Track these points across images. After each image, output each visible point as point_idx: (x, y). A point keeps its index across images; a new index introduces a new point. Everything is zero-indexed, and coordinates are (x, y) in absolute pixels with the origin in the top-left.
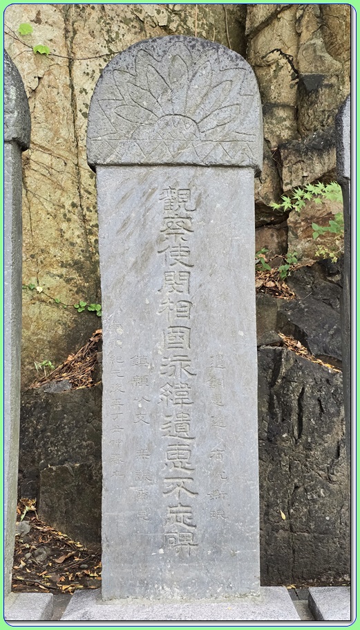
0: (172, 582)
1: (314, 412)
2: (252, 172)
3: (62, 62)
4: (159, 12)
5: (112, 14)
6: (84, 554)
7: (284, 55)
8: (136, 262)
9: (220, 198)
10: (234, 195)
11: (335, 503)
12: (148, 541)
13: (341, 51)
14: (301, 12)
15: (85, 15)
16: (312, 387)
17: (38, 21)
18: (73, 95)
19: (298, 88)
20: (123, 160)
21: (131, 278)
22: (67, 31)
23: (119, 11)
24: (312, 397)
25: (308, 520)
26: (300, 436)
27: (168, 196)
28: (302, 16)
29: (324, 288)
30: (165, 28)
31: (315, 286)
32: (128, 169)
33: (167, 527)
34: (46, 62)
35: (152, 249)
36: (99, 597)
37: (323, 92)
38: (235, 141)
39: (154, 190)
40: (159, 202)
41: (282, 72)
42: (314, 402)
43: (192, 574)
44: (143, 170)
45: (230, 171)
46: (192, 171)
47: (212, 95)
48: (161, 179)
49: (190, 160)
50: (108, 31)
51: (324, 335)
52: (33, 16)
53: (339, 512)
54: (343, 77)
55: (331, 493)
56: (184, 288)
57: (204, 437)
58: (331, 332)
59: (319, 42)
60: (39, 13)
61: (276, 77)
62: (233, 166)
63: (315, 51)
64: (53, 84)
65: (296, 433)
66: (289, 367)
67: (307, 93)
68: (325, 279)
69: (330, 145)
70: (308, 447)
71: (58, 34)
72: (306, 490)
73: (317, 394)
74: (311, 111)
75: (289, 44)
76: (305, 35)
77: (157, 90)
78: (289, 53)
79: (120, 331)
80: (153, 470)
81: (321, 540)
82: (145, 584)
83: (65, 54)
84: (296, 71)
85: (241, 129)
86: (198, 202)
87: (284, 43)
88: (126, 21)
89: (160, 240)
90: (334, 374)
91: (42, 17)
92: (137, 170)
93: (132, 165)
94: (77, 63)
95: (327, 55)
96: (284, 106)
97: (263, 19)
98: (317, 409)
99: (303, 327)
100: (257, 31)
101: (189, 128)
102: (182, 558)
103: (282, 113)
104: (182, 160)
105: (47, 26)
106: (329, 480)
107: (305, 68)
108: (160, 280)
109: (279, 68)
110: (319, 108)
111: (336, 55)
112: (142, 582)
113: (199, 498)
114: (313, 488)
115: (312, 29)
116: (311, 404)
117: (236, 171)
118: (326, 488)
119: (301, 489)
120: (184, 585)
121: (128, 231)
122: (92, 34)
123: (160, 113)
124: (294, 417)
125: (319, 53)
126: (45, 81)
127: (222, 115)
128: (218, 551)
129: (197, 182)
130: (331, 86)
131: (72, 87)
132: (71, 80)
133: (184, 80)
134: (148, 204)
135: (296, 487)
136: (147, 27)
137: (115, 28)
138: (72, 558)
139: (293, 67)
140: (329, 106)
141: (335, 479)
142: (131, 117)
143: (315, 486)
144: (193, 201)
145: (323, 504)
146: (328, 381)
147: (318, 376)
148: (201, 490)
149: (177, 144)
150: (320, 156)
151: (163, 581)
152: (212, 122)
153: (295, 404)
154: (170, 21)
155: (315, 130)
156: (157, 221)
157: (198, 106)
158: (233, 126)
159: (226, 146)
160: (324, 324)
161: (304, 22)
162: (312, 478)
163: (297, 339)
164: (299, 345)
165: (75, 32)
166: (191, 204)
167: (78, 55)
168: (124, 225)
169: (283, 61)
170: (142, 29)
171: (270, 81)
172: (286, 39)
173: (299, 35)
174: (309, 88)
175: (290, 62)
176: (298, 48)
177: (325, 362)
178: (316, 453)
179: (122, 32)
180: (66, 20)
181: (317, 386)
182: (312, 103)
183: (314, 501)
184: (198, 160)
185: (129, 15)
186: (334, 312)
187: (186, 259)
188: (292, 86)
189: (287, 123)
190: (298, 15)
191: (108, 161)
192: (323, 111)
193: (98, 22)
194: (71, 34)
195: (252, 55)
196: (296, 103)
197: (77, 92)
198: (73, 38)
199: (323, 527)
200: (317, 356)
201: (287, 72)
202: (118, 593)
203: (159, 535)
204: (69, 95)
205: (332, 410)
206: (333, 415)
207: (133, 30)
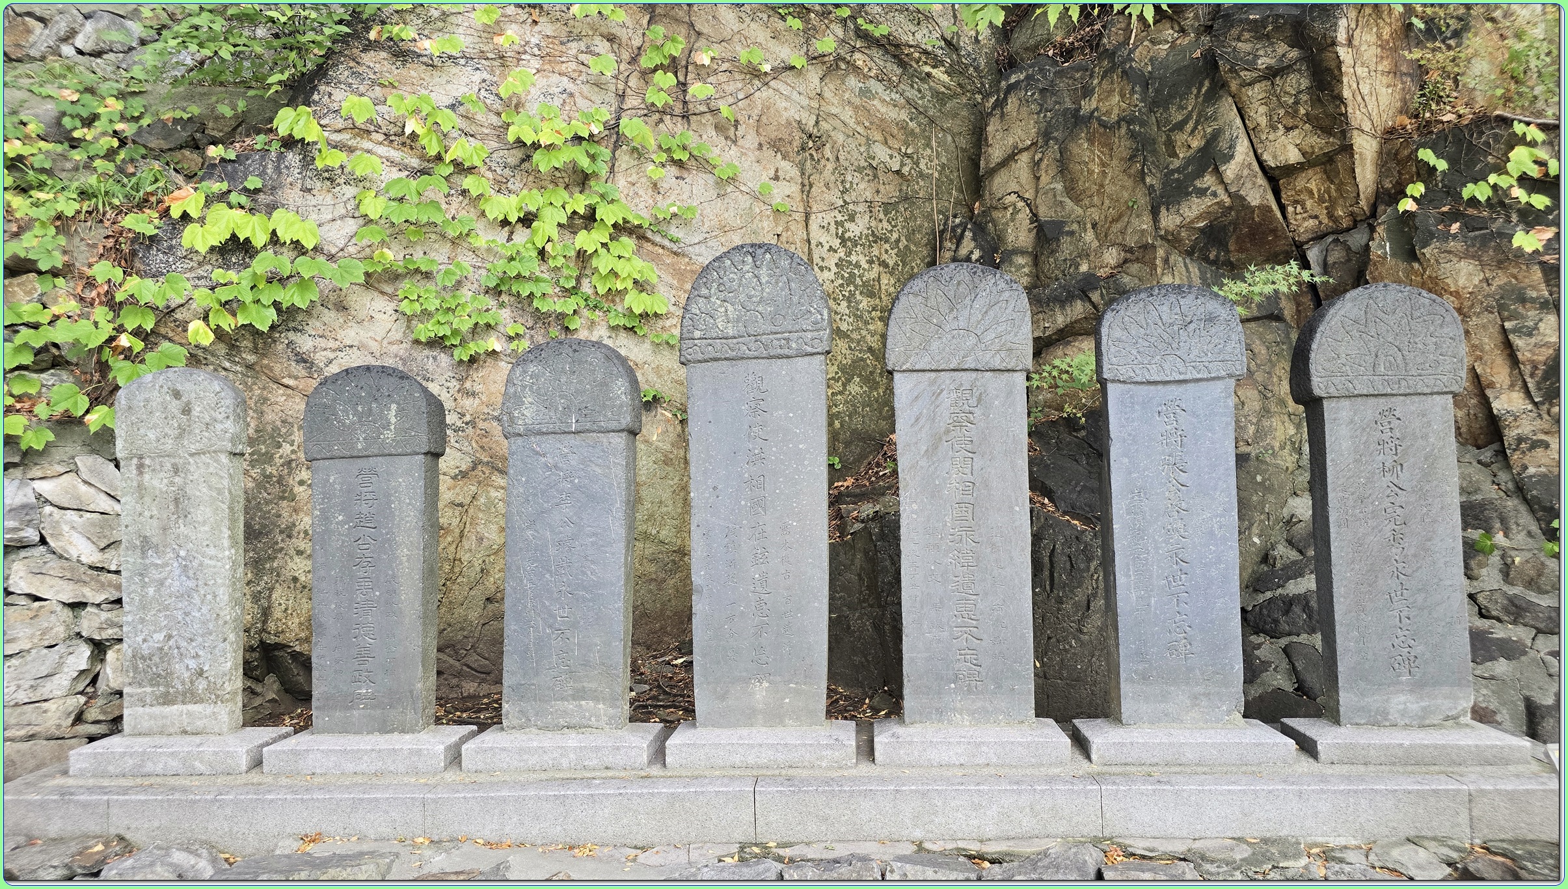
0: (962, 710)
1: (1064, 568)
2: (1023, 375)
3: (799, 217)
4: (891, 157)
5: (846, 164)
6: (847, 698)
7: (1022, 198)
8: (927, 451)
9: (997, 396)
10: (1010, 393)
11: (1086, 652)
12: (942, 678)
13: (1082, 197)
14: (1040, 155)
15: (820, 167)
16: (1063, 544)
17: (776, 178)
18: (810, 249)
19: (1037, 233)
20: (917, 367)
21: (923, 463)
22: (803, 185)
23: (853, 160)
24: (1063, 553)
25: (1061, 668)
26: (1052, 591)
27: (954, 395)
28: (1041, 159)
29: (1070, 443)
30: (898, 172)
31: (1059, 441)
32: (920, 374)
33: (957, 666)
34: (784, 219)
35: (940, 439)
36: (902, 721)
37: (1065, 241)
38: (1010, 350)
39: (942, 391)
40: (947, 399)
41: (1020, 216)
42: (1065, 558)
43: (979, 704)
44: (933, 375)
45: (1006, 374)
46: (974, 375)
47: (991, 313)
48: (948, 382)
49: (972, 366)
50: (842, 182)
51: (1070, 493)
52: (772, 173)
53: (1089, 661)
54: (1085, 224)
55: (1082, 644)
56: (968, 471)
57: (987, 594)
58: (1078, 489)
59: (1059, 186)
60: (777, 171)
61: (1013, 220)
62: (1008, 370)
63: (1055, 196)
64: (791, 240)
65: (1048, 588)
66: (1040, 525)
67: (1048, 241)
68: (1070, 434)
69: (1073, 297)
70: (1060, 601)
71: (795, 189)
72: (1058, 641)
73: (1067, 551)
74: (1051, 260)
75: (1027, 187)
76: (1044, 179)
77: (944, 309)
78: (1027, 196)
79: (915, 506)
80: (944, 620)
81: (1073, 687)
82: (940, 712)
83: (801, 210)
84: (1035, 215)
85: (1016, 340)
86: (979, 400)
87: (1021, 186)
88: (859, 170)
89: (947, 432)
90: (1084, 531)
91: (780, 173)
92: (928, 375)
93: (924, 371)
94: (813, 217)
95: (1067, 200)
96: (1023, 253)
97: (999, 160)
98: (1068, 566)
99: (1050, 483)
100: (992, 172)
101: (972, 340)
102: (969, 691)
103: (1021, 260)
104: (966, 367)
105: (785, 183)
106: (1081, 631)
107: (1045, 213)
108: (948, 464)
109: (1016, 211)
110: (1061, 256)
111: (1077, 200)
112: (937, 710)
113: (983, 643)
114: (1065, 639)
115: (1051, 173)
116: (1062, 561)
117: (1011, 374)
118: (1078, 639)
119: (1053, 640)
120: (972, 713)
121: (920, 424)
122: (827, 186)
123: (947, 329)
124: (1046, 573)
125: (1059, 198)
126: (783, 239)
127: (1000, 329)
128: (999, 687)
129: (978, 384)
130: (1072, 233)
131: (809, 242)
132: (808, 234)
133: (967, 301)
134: (938, 403)
135: (1049, 638)
136: (880, 174)
137: (849, 178)
138: (837, 701)
139: (1031, 210)
140: (1070, 254)
141: (1085, 630)
142: (923, 332)
143: (1067, 636)
144: (975, 399)
145: (1074, 654)
146: (1077, 538)
147: (1068, 533)
148: (985, 637)
149: (962, 353)
150: (1063, 307)
151: (954, 710)
152: (991, 335)
153: (1046, 560)
154: (902, 165)
155: (1057, 279)
156: (945, 416)
157: (979, 322)
158: (1009, 337)
159: (1003, 354)
160: (1071, 481)
161: (1043, 165)
162: (1064, 630)
163: (1044, 495)
164: (1046, 501)
165: (811, 186)
166: (973, 402)
167: (814, 209)
168: (917, 420)
169: (1021, 204)
170: (875, 176)
171: (1007, 224)
172: (1024, 182)
173: (1038, 178)
174: (1049, 236)
175: (1028, 205)
176: (1037, 192)
177: (1073, 519)
178: (1068, 606)
179: (856, 181)
180: (803, 174)
181: (1067, 543)
182: (1053, 252)
183: (1065, 650)
184: (979, 366)
185: (863, 164)
186: (1080, 468)
187: (969, 447)
188: (1030, 231)
189: (1026, 270)
190: (1037, 158)
191: (904, 368)
192: (1065, 260)
193: (833, 173)
194: (807, 188)
195: (987, 196)
196: (1034, 248)
197: (813, 246)
198: (809, 192)
199: (1075, 675)
200: (1065, 513)
201: (1024, 215)
202: (918, 718)
203: (951, 672)
204: (806, 250)
205: (1082, 566)
206: (1083, 571)
207: (867, 178)
